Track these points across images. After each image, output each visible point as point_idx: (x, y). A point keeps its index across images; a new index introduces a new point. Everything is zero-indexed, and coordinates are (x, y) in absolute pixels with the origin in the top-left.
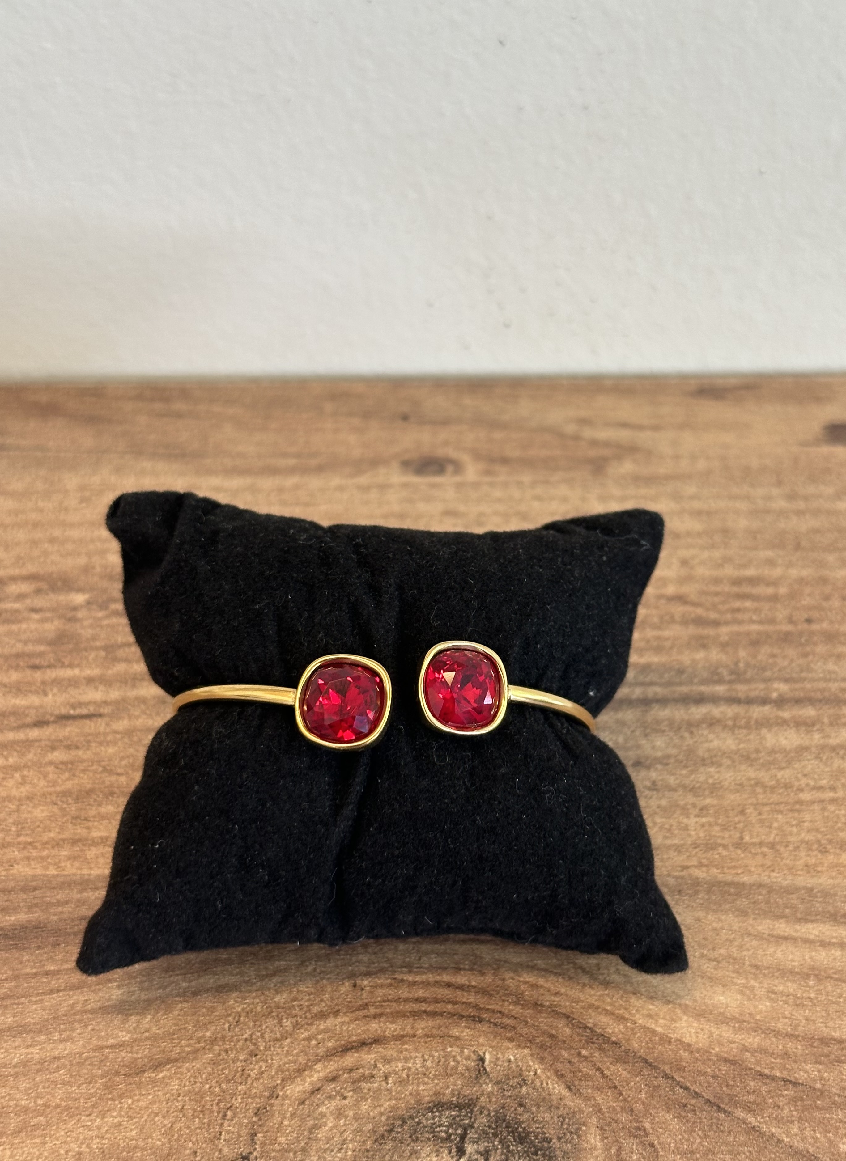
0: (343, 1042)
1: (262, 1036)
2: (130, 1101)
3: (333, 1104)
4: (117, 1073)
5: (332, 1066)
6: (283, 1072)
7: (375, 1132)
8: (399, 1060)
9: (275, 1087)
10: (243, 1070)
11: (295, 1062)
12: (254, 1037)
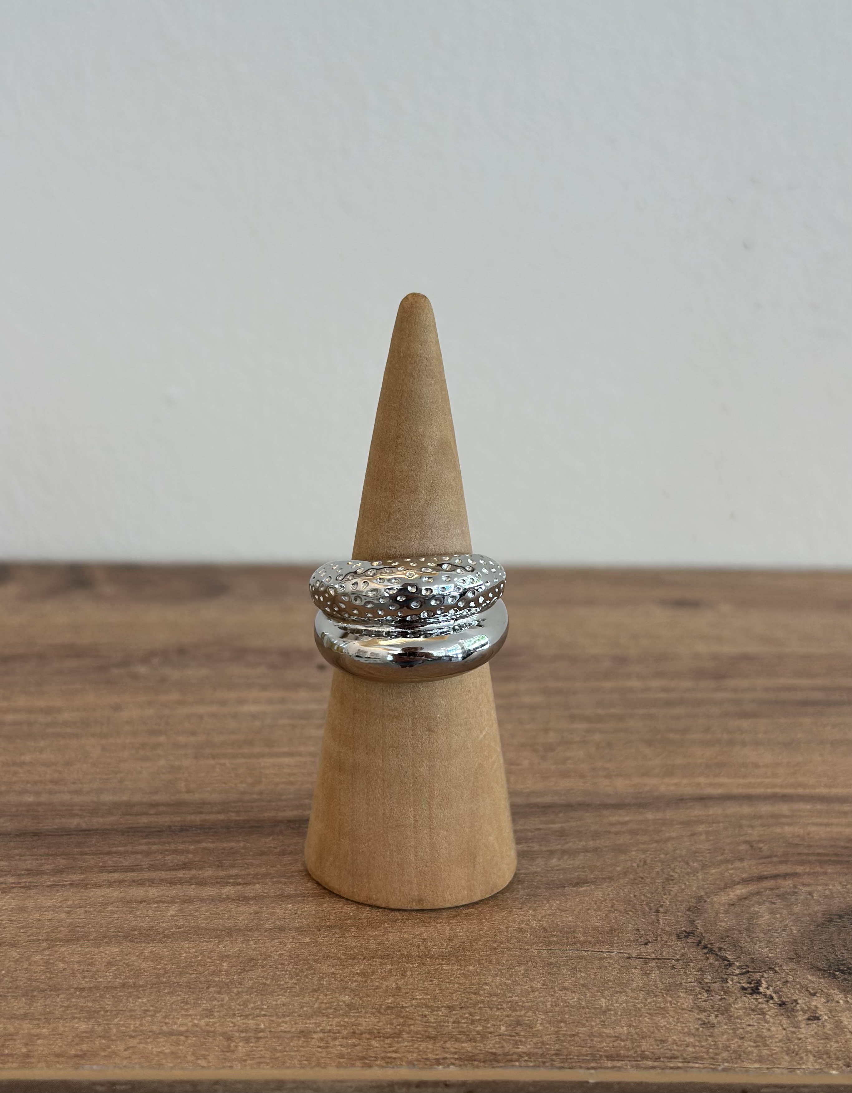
0: (755, 875)
1: (673, 870)
2: (558, 902)
3: (764, 907)
4: (538, 887)
5: (752, 888)
6: (704, 889)
7: (814, 921)
8: (817, 885)
9: (699, 897)
10: (664, 888)
11: (714, 884)
12: (665, 871)
